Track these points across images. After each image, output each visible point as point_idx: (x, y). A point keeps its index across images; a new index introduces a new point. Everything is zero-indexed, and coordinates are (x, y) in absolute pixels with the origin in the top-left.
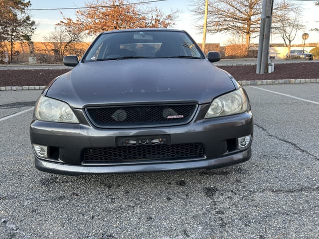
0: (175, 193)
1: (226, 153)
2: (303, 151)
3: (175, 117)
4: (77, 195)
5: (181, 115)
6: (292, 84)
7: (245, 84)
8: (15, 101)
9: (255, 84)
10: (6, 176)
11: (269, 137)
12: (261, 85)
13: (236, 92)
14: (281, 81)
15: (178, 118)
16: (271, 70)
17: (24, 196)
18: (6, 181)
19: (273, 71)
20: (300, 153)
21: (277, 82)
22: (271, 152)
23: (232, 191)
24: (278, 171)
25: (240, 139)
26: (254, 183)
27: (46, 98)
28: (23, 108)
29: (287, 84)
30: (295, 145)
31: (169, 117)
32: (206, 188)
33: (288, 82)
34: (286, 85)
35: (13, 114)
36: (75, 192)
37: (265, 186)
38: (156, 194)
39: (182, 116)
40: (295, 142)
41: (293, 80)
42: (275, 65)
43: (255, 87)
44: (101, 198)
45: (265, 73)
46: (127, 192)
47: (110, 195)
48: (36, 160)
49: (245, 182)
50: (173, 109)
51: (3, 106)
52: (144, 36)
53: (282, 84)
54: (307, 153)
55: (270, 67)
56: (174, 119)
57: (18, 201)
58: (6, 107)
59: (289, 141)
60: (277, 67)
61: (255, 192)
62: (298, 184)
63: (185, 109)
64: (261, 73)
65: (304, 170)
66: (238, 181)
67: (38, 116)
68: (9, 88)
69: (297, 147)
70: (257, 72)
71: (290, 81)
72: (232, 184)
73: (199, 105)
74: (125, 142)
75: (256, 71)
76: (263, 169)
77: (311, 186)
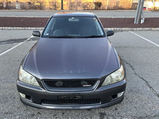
0: (85, 116)
1: (112, 100)
2: (151, 87)
3: (87, 86)
4: (40, 114)
5: (90, 85)
6: (153, 30)
7: (127, 30)
9: (133, 30)
10: (7, 98)
11: (135, 75)
12: (136, 31)
14: (147, 29)
15: (88, 86)
16: (142, 21)
17: (16, 113)
18: (8, 101)
19: (143, 22)
20: (149, 89)
21: (144, 29)
22: (135, 87)
23: (113, 116)
24: (136, 103)
26: (124, 111)
29: (150, 30)
30: (147, 82)
32: (101, 113)
35: (10, 49)
36: (39, 111)
37: (129, 114)
38: (76, 116)
39: (91, 85)
40: (148, 80)
42: (145, 19)
43: (132, 32)
44: (51, 116)
45: (139, 23)
46: (63, 114)
47: (55, 115)
49: (119, 110)
50: (86, 82)
53: (147, 30)
54: (153, 89)
55: (142, 20)
56: (86, 87)
57: (13, 116)
58: (6, 43)
59: (145, 79)
61: (124, 117)
62: (145, 113)
63: (92, 82)
64: (137, 23)
65: (149, 103)
66: (116, 109)
68: (6, 28)
69: (148, 84)
70: (135, 23)
72: (113, 111)
73: (99, 80)
75: (134, 22)
76: (129, 101)
77: (151, 115)
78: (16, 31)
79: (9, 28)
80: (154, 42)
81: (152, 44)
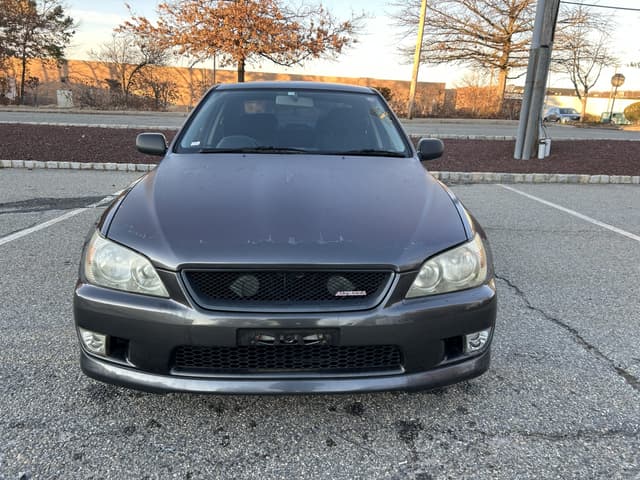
0: (342, 432)
1: (443, 363)
2: (590, 347)
3: (351, 293)
4: (159, 426)
5: (363, 290)
6: (584, 184)
7: (489, 179)
8: (31, 195)
9: (510, 182)
10: (22, 376)
11: (529, 311)
12: (522, 183)
13: (468, 245)
14: (562, 177)
15: (355, 297)
16: (543, 152)
17: (59, 423)
18: (23, 386)
19: (548, 154)
20: (582, 351)
21: (553, 179)
22: (529, 346)
23: (449, 431)
24: (539, 392)
25: (469, 337)
26: (492, 416)
27: (107, 242)
28: (48, 213)
29: (573, 183)
30: (575, 332)
31: (338, 294)
32: (402, 422)
33: (574, 180)
34: (570, 186)
35: (30, 227)
36: (155, 418)
37: (510, 424)
38: (306, 432)
39: (364, 293)
40: (576, 325)
41: (585, 177)
42: (552, 142)
43: (509, 188)
44: (204, 433)
45: (531, 158)
46: (254, 424)
47: (221, 429)
48: (83, 356)
49: (474, 412)
50: (348, 278)
51: (9, 207)
52: (296, 100)
53: (563, 182)
54: (598, 352)
55: (541, 147)
56: (348, 297)
57: (47, 433)
58: (14, 209)
59: (566, 321)
60: (556, 147)
61: (493, 436)
62: (573, 423)
63: (369, 280)
64: (524, 158)
65: (587, 392)
66: (462, 410)
67: (89, 274)
68: (19, 163)
69: (578, 336)
70: (516, 156)
71: (580, 178)
72: (451, 416)
73: (396, 272)
74: (253, 339)
75: (513, 153)
76: (510, 385)
77: (598, 427)
78: (57, 174)
79: (29, 163)
80: (590, 216)
81: (585, 222)
